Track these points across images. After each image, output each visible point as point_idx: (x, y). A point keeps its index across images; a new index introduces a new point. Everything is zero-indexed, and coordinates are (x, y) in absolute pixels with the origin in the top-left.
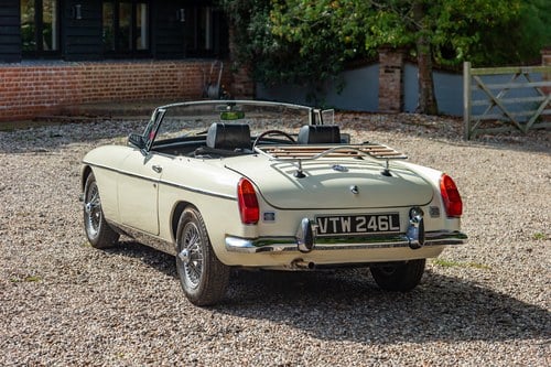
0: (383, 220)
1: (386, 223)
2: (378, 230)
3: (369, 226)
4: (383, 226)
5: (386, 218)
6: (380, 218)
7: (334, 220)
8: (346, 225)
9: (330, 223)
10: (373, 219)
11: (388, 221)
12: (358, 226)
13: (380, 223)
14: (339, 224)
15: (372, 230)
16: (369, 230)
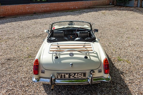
0: (80, 75)
1: (81, 76)
2: (78, 78)
3: (75, 77)
4: (80, 76)
5: (81, 74)
6: (79, 74)
7: (63, 74)
8: (67, 76)
9: (61, 76)
10: (77, 74)
11: (82, 75)
12: (71, 77)
13: (79, 76)
14: (64, 76)
15: (76, 78)
16: (75, 78)
